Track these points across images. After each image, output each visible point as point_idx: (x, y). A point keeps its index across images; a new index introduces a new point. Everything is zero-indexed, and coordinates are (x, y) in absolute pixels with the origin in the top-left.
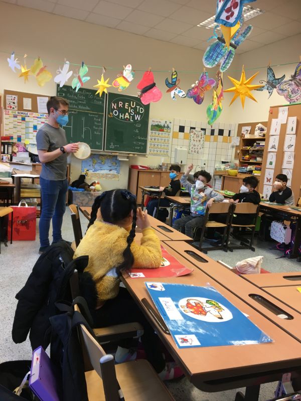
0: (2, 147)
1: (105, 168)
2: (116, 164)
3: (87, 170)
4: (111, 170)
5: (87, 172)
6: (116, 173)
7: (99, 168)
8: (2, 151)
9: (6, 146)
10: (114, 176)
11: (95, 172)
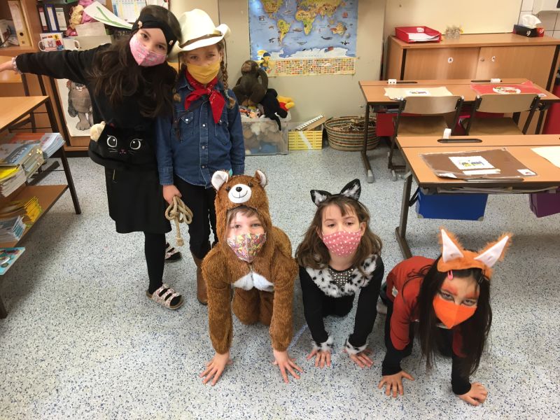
0: (42, 15)
1: (316, 43)
2: (346, 29)
3: (266, 55)
4: (330, 48)
5: (266, 58)
6: (344, 56)
7: (298, 46)
8: (44, 24)
9: (50, 10)
10: (340, 65)
11: (287, 59)
